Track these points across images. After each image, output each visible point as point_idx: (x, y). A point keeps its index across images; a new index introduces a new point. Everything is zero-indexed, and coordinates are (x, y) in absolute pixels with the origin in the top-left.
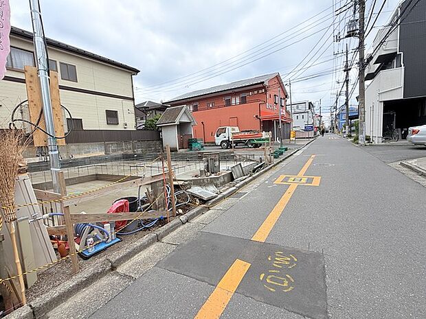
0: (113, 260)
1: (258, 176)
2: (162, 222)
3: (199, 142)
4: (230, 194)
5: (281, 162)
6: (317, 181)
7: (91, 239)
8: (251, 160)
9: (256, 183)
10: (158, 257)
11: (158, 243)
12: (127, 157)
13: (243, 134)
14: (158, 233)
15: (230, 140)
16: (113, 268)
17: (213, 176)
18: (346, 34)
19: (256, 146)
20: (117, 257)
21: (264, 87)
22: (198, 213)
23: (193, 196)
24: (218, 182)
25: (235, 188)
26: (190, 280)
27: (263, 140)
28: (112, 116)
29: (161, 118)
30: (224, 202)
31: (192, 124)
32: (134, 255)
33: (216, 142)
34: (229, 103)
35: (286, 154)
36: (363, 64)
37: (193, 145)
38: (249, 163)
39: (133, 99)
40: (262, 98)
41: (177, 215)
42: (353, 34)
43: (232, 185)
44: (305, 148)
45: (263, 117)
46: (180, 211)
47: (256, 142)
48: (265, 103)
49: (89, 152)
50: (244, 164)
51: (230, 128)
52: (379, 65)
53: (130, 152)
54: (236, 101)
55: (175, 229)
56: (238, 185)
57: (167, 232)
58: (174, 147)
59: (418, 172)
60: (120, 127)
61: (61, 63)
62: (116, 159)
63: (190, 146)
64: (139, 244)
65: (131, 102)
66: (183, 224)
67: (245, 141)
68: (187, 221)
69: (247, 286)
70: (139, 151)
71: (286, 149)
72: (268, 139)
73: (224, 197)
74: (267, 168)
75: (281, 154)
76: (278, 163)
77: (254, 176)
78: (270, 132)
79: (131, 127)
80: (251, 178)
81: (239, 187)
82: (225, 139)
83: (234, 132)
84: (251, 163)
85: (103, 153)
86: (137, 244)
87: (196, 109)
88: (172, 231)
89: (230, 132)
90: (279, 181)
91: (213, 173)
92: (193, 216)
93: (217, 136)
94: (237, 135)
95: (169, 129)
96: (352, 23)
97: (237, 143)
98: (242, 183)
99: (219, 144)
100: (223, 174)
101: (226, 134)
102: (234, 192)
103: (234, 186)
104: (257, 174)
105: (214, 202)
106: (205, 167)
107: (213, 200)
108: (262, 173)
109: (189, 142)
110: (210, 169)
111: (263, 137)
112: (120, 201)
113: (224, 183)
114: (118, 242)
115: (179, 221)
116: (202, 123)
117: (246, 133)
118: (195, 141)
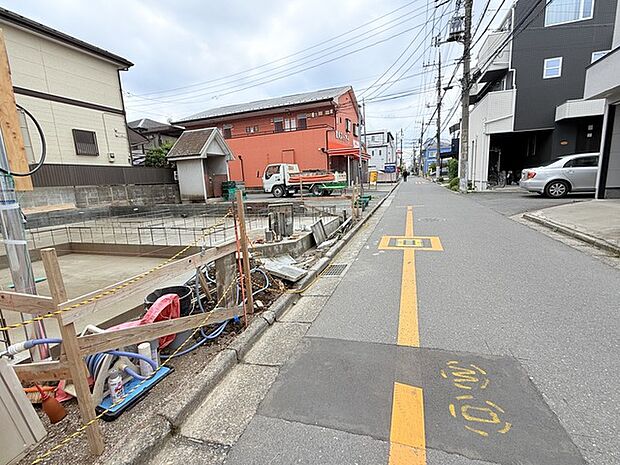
0: (173, 416)
1: (350, 238)
2: (235, 326)
3: (238, 187)
4: (322, 270)
5: (370, 216)
6: (436, 244)
7: (118, 380)
8: (329, 215)
9: (353, 250)
10: (253, 393)
11: (239, 367)
12: (119, 212)
13: (306, 175)
14: (237, 348)
15: (287, 184)
16: (174, 430)
17: (286, 240)
18: (448, 37)
19: (326, 193)
20: (179, 408)
21: (332, 107)
22: (290, 303)
23: (274, 276)
24: (295, 250)
26: (337, 435)
27: (336, 184)
28: (85, 140)
29: (174, 148)
30: (318, 283)
31: (227, 158)
33: (265, 186)
34: (280, 128)
35: (372, 205)
36: (467, 82)
37: (231, 191)
39: (123, 113)
40: (330, 122)
41: (256, 311)
42: (457, 37)
43: (320, 254)
44: (392, 196)
45: (333, 151)
46: (260, 303)
47: (326, 187)
48: (334, 129)
49: (45, 204)
50: (326, 221)
51: (286, 166)
52: (484, 84)
53: (124, 203)
54: (291, 124)
55: (259, 337)
56: (329, 254)
57: (250, 344)
58: (200, 194)
59: (551, 227)
60: (101, 161)
62: (98, 215)
63: (224, 193)
64: (211, 375)
65: (119, 118)
66: (270, 325)
67: (310, 185)
68: (276, 320)
69: (439, 432)
70: (139, 202)
71: (370, 198)
72: (341, 183)
73: (315, 275)
75: (367, 204)
76: (368, 218)
77: (346, 237)
78: (345, 173)
79: (123, 160)
80: (341, 242)
81: (331, 257)
82: (279, 183)
83: (291, 172)
85: (72, 206)
86: (208, 374)
87: (228, 135)
88: (256, 340)
89: (287, 173)
91: (284, 235)
92: (281, 311)
93: (267, 178)
94: (297, 177)
95: (190, 166)
96: (456, 21)
97: (297, 189)
98: (333, 249)
99: (270, 191)
100: (301, 237)
101: (280, 176)
102: (326, 265)
103: (323, 256)
104: (348, 235)
105: (305, 284)
106: (272, 227)
107: (304, 280)
108: (353, 234)
109: (222, 188)
110: (280, 229)
111: (336, 181)
112: (164, 297)
113: (303, 251)
114: (168, 374)
115: (263, 322)
116: (240, 157)
117: (311, 175)
118: (233, 185)
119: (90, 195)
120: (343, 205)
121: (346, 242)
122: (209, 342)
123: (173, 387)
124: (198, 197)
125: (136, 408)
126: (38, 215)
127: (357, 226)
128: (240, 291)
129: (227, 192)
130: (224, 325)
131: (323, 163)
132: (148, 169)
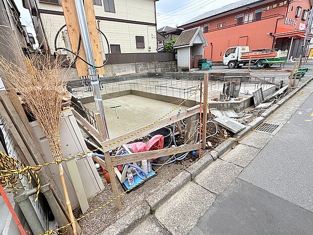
0: (152, 204)
1: (284, 103)
2: (193, 156)
3: (208, 62)
5: (305, 85)
7: (131, 175)
11: (191, 184)
12: (151, 75)
13: (254, 53)
14: (192, 172)
15: (239, 60)
16: (152, 212)
17: (233, 101)
19: (267, 66)
20: (156, 201)
22: (231, 147)
23: (221, 127)
24: (239, 108)
27: (277, 59)
28: (140, 40)
29: (177, 41)
30: (253, 135)
31: (204, 45)
33: (224, 61)
34: (240, 22)
35: (308, 76)
37: (203, 65)
39: (156, 25)
41: (207, 148)
43: (257, 114)
45: (280, 34)
46: (210, 144)
47: (268, 62)
48: (284, 17)
49: (126, 71)
50: (266, 87)
51: (240, 48)
53: (153, 71)
54: (250, 17)
55: (206, 167)
56: (264, 114)
57: (200, 171)
58: (187, 66)
60: (145, 51)
62: (143, 76)
64: (175, 186)
66: (214, 160)
67: (255, 60)
68: (218, 157)
70: (159, 70)
71: (307, 71)
72: (282, 59)
73: (251, 129)
75: (303, 75)
77: (280, 102)
79: (154, 50)
80: (276, 106)
83: (244, 51)
85: (134, 72)
86: (174, 184)
87: (206, 30)
89: (240, 52)
91: (232, 97)
92: (223, 152)
93: (226, 56)
94: (247, 55)
95: (184, 51)
97: (245, 63)
98: (268, 111)
99: (227, 64)
100: (244, 99)
101: (235, 55)
102: (261, 122)
103: (259, 115)
104: (283, 100)
105: (243, 135)
106: (225, 91)
107: (243, 132)
108: (287, 100)
109: (199, 62)
110: (230, 92)
111: (278, 57)
112: (156, 136)
113: (244, 108)
114: (154, 176)
115: (210, 158)
116: (211, 43)
117: (258, 53)
118: (205, 61)
119: (141, 67)
120: (281, 76)
121: (280, 106)
122: (177, 162)
123: (156, 185)
124: (186, 68)
125: (137, 190)
126: (123, 75)
127: (291, 94)
128: (199, 134)
129: (201, 65)
130: (187, 153)
131: (270, 42)
132: (164, 54)
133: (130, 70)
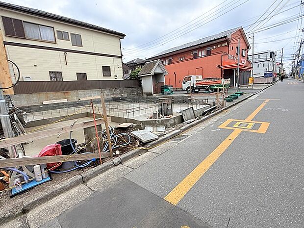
0: (26, 204)
1: (207, 119)
2: (96, 163)
3: (170, 88)
4: (173, 137)
5: (234, 105)
6: (264, 128)
7: (17, 180)
8: (205, 104)
9: (202, 126)
11: (81, 186)
12: (116, 100)
13: (205, 81)
15: (195, 86)
16: (25, 211)
17: (165, 118)
20: (31, 201)
21: (227, 41)
23: (135, 138)
24: (168, 124)
25: (179, 130)
27: (222, 86)
28: (106, 70)
29: (140, 71)
30: (163, 145)
31: (165, 74)
32: (53, 198)
33: (183, 88)
34: (196, 56)
35: (241, 98)
37: (165, 90)
38: (202, 107)
39: (121, 57)
40: (225, 50)
41: (114, 156)
43: (178, 127)
44: (262, 92)
45: (226, 66)
46: (118, 152)
47: (216, 87)
48: (227, 54)
49: (91, 96)
51: (195, 77)
53: (119, 96)
54: (202, 54)
56: (184, 127)
57: (95, 174)
58: (151, 92)
60: (112, 78)
61: (71, 34)
62: (108, 101)
63: (162, 92)
64: (60, 187)
65: (120, 60)
66: (115, 165)
67: (207, 87)
68: (121, 163)
70: (125, 95)
71: (242, 94)
73: (165, 139)
74: (218, 111)
75: (236, 98)
76: (230, 107)
77: (203, 118)
78: (229, 79)
79: (120, 77)
80: (199, 120)
82: (189, 85)
83: (197, 79)
84: (204, 106)
85: (99, 97)
87: (170, 62)
88: (101, 173)
89: (195, 80)
90: (224, 126)
91: (165, 115)
92: (127, 159)
93: (184, 83)
94: (200, 82)
95: (147, 78)
97: (199, 88)
99: (185, 90)
100: (174, 117)
101: (191, 82)
102: (178, 134)
107: (153, 143)
108: (211, 116)
109: (161, 88)
110: (163, 111)
111: (222, 84)
114: (49, 181)
115: (110, 163)
116: (175, 73)
117: (208, 81)
118: (167, 87)
119: (107, 93)
122: (79, 169)
124: (150, 93)
125: (22, 195)
126: (87, 100)
129: (163, 90)
131: (219, 73)
132: (130, 81)
133: (96, 95)
